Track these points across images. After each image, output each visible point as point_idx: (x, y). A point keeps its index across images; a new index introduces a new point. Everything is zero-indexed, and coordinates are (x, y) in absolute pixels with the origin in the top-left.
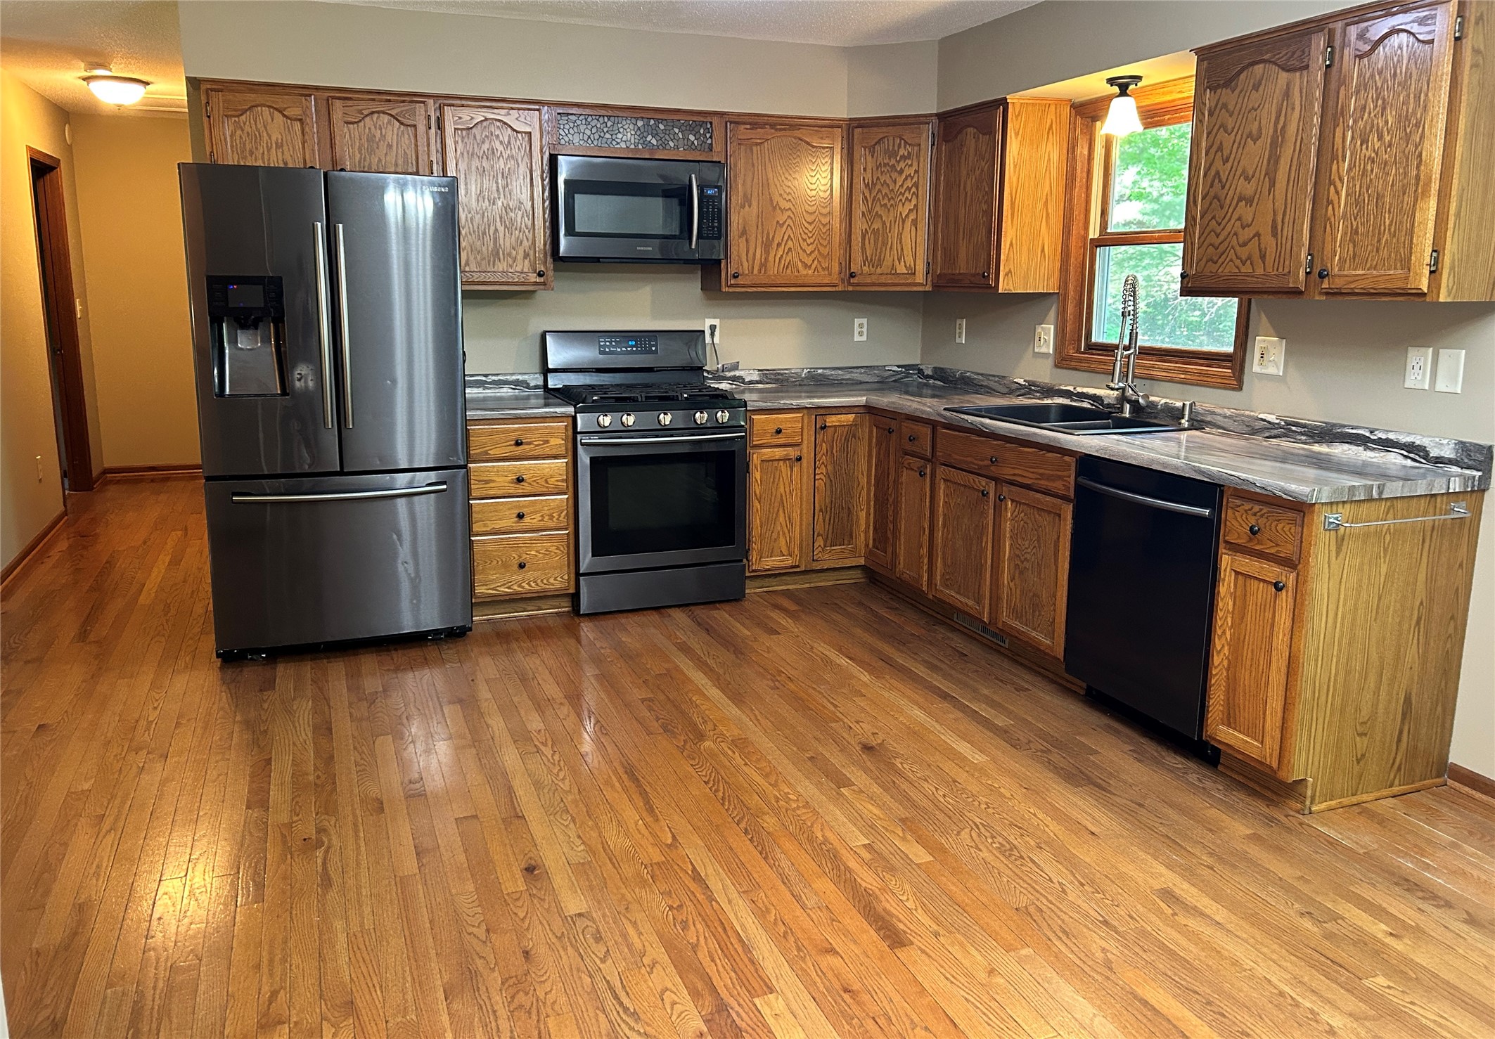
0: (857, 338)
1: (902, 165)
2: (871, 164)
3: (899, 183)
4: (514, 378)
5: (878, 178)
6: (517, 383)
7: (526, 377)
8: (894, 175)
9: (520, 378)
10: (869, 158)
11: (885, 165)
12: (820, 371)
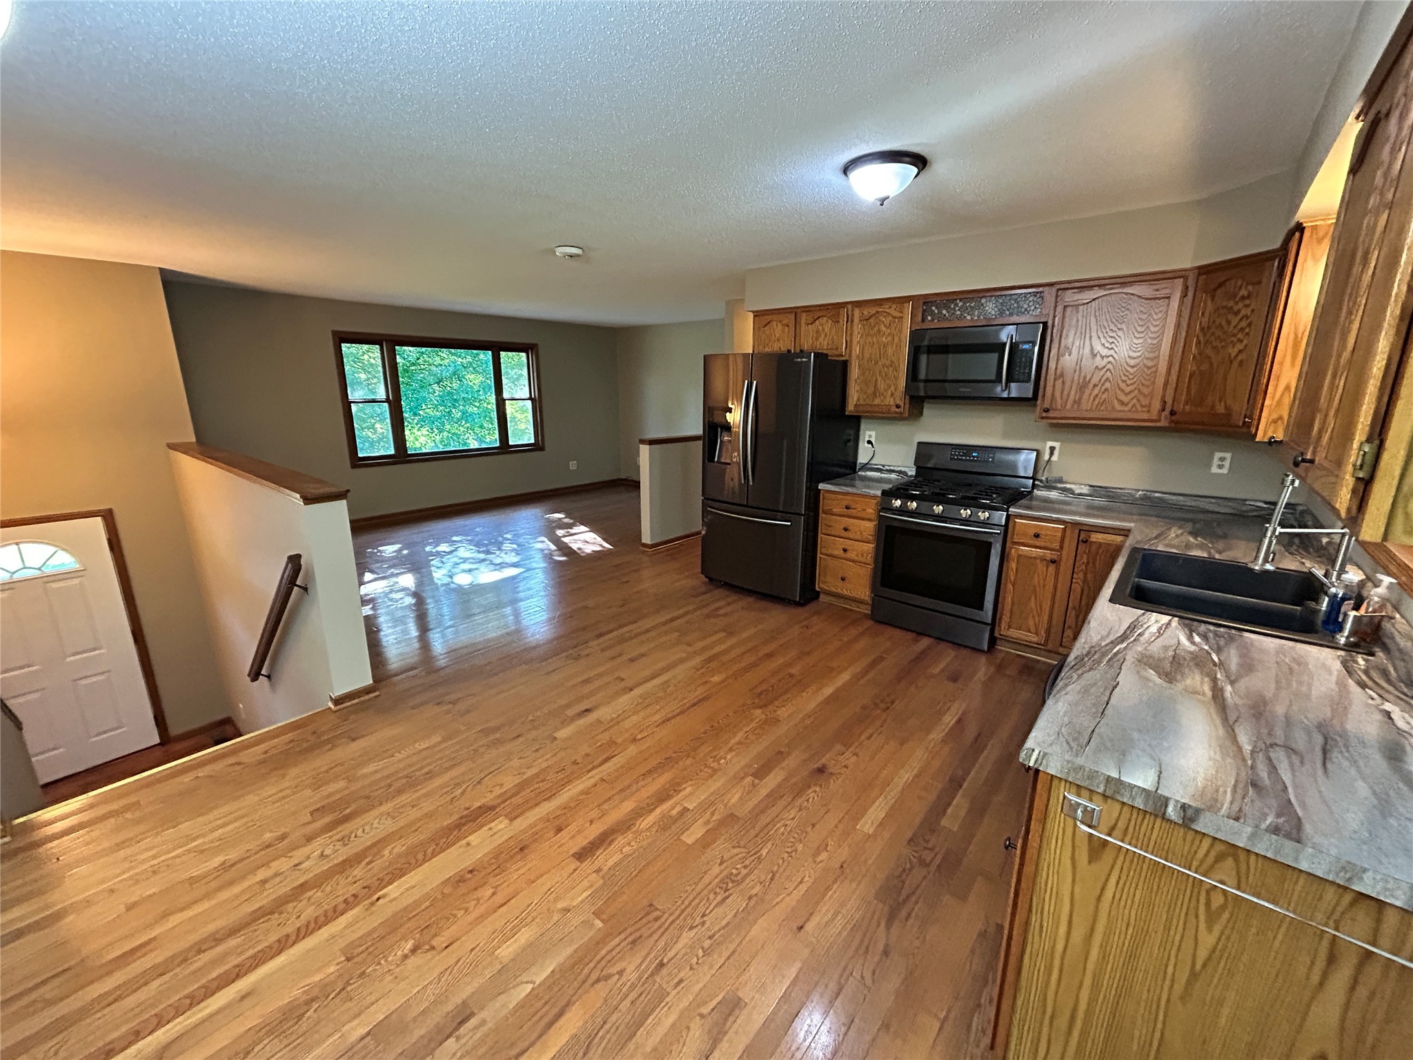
0: (1214, 470)
1: (1240, 305)
2: (1210, 306)
3: (1234, 323)
4: (899, 469)
5: (1214, 322)
6: (900, 472)
7: (906, 470)
8: (1230, 317)
9: (903, 469)
10: (1209, 302)
11: (1224, 307)
12: (1157, 495)
